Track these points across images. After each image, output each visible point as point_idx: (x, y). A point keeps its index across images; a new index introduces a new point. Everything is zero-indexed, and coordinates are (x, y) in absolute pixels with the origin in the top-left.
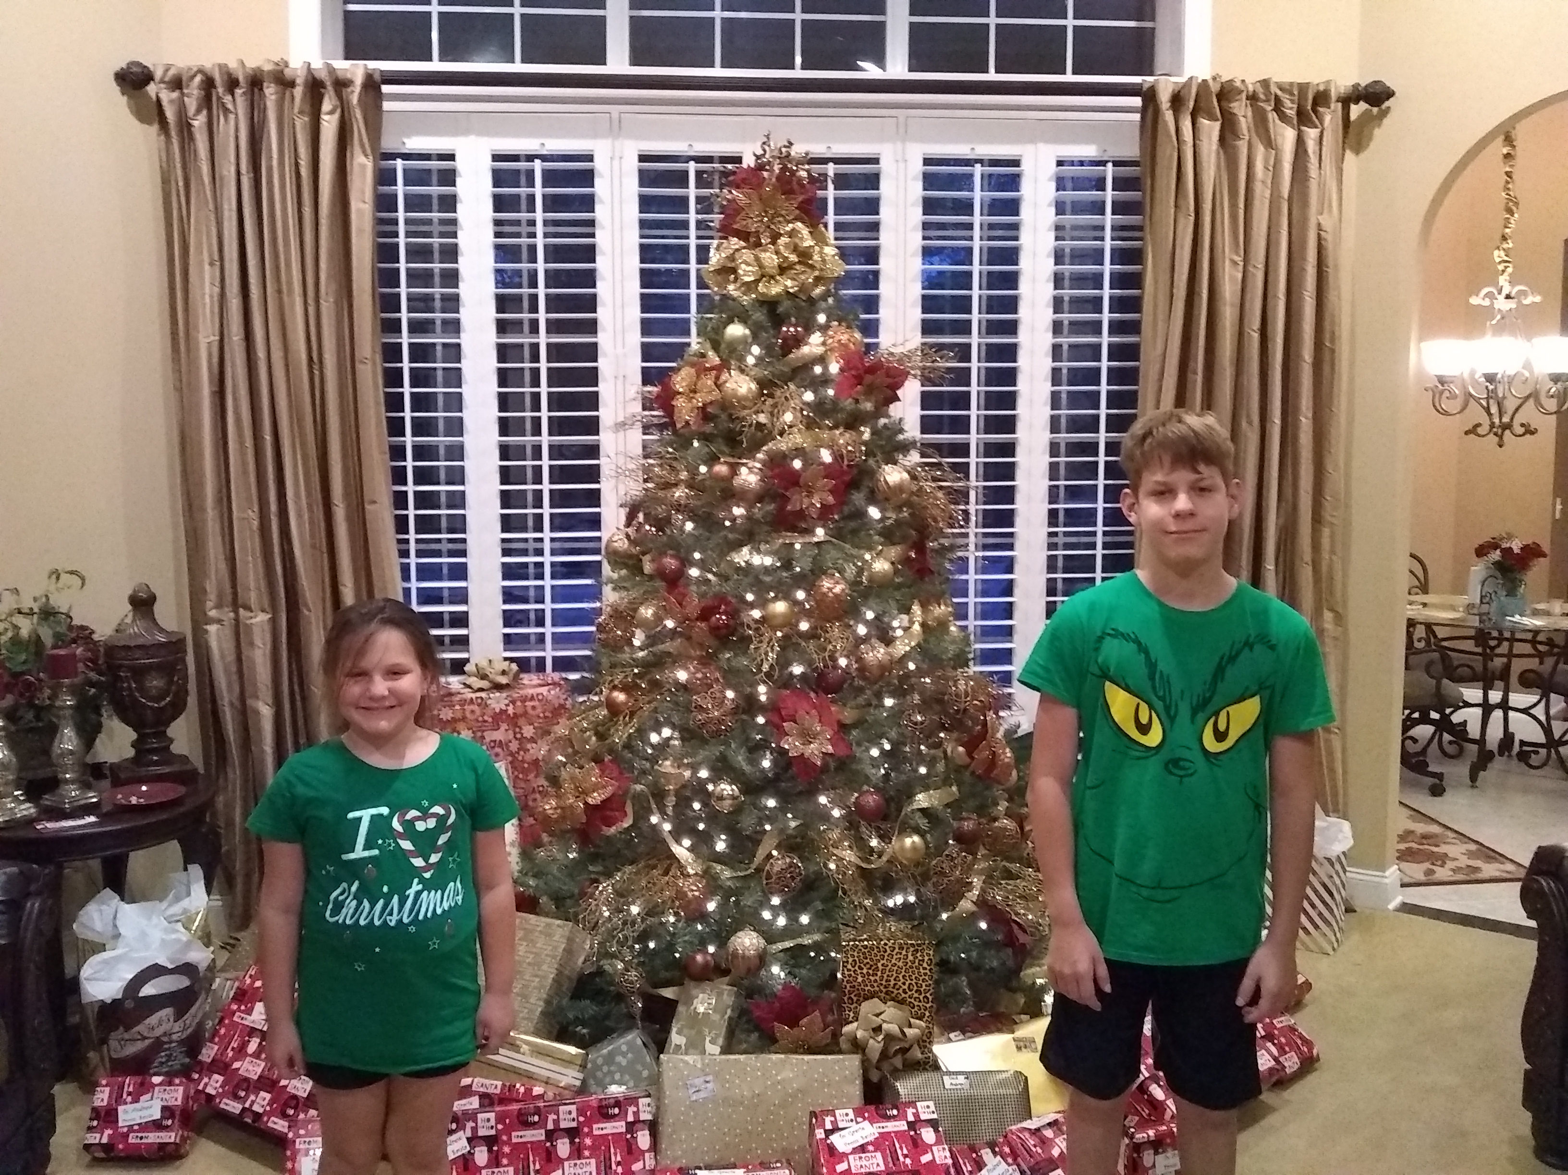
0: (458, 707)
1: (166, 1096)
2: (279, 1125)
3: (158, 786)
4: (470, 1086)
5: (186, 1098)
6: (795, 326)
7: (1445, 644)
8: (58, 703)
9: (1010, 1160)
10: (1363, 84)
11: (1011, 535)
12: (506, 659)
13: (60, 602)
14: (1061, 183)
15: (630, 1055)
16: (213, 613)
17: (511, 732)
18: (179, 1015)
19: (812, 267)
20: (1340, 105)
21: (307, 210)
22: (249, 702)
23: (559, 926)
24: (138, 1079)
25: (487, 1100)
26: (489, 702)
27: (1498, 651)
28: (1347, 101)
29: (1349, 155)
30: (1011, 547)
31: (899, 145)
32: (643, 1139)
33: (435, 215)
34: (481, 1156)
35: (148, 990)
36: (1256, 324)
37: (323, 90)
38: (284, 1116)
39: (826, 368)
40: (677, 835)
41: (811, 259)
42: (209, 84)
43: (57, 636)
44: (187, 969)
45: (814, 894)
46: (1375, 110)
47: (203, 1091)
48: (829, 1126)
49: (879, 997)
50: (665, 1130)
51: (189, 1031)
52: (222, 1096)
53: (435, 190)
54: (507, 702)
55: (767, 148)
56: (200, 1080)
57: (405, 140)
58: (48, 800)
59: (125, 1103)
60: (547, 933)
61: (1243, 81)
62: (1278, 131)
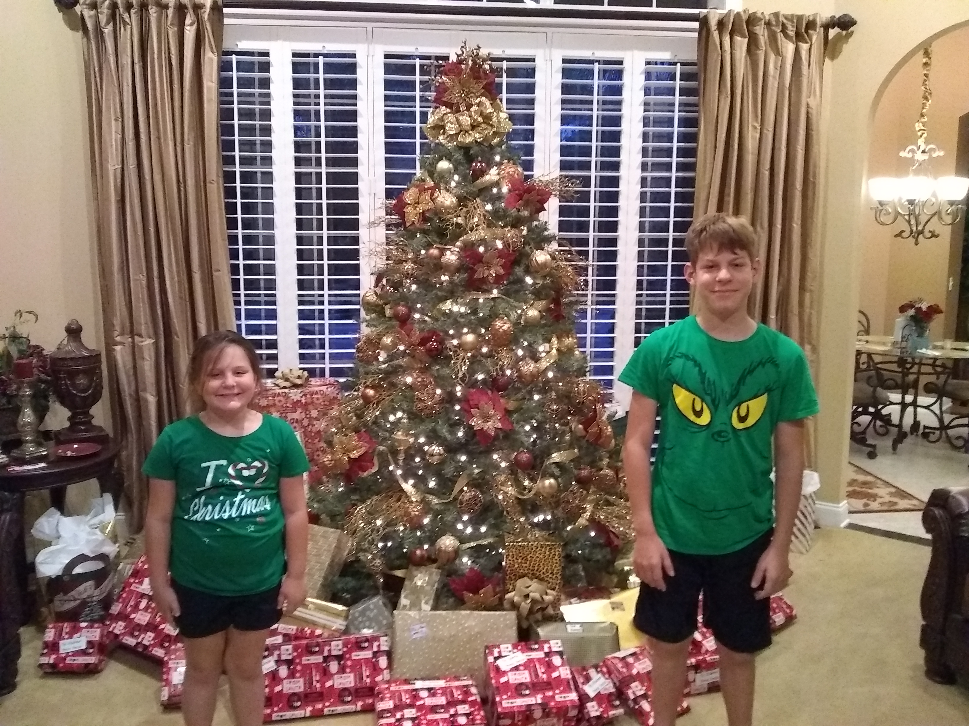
0: (270, 398)
1: (89, 634)
2: (159, 652)
3: (85, 445)
4: (277, 629)
5: (102, 636)
6: (481, 162)
7: (879, 366)
8: (21, 393)
9: (607, 676)
10: (837, 16)
11: (614, 295)
12: (301, 369)
13: (23, 330)
14: (648, 76)
15: (375, 611)
16: (118, 339)
17: (303, 414)
18: (97, 586)
19: (492, 126)
20: (822, 29)
21: (176, 86)
22: (141, 394)
23: (332, 532)
24: (72, 624)
25: (287, 638)
26: (290, 395)
27: (911, 371)
28: (827, 27)
29: (827, 60)
30: (613, 303)
31: (548, 51)
32: (383, 662)
33: (257, 91)
34: (283, 671)
35: (78, 570)
36: (767, 165)
37: (186, 11)
38: (162, 646)
39: (500, 189)
40: (405, 477)
41: (491, 120)
42: (114, 6)
43: (20, 351)
44: (102, 557)
45: (489, 514)
46: (844, 33)
47: (112, 632)
48: (496, 655)
49: (528, 577)
50: (397, 655)
51: (105, 594)
52: (124, 634)
53: (257, 75)
54: (301, 395)
55: (464, 50)
56: (110, 625)
57: (238, 43)
58: (15, 453)
59: (64, 639)
60: (325, 536)
61: (763, 13)
62: (784, 44)
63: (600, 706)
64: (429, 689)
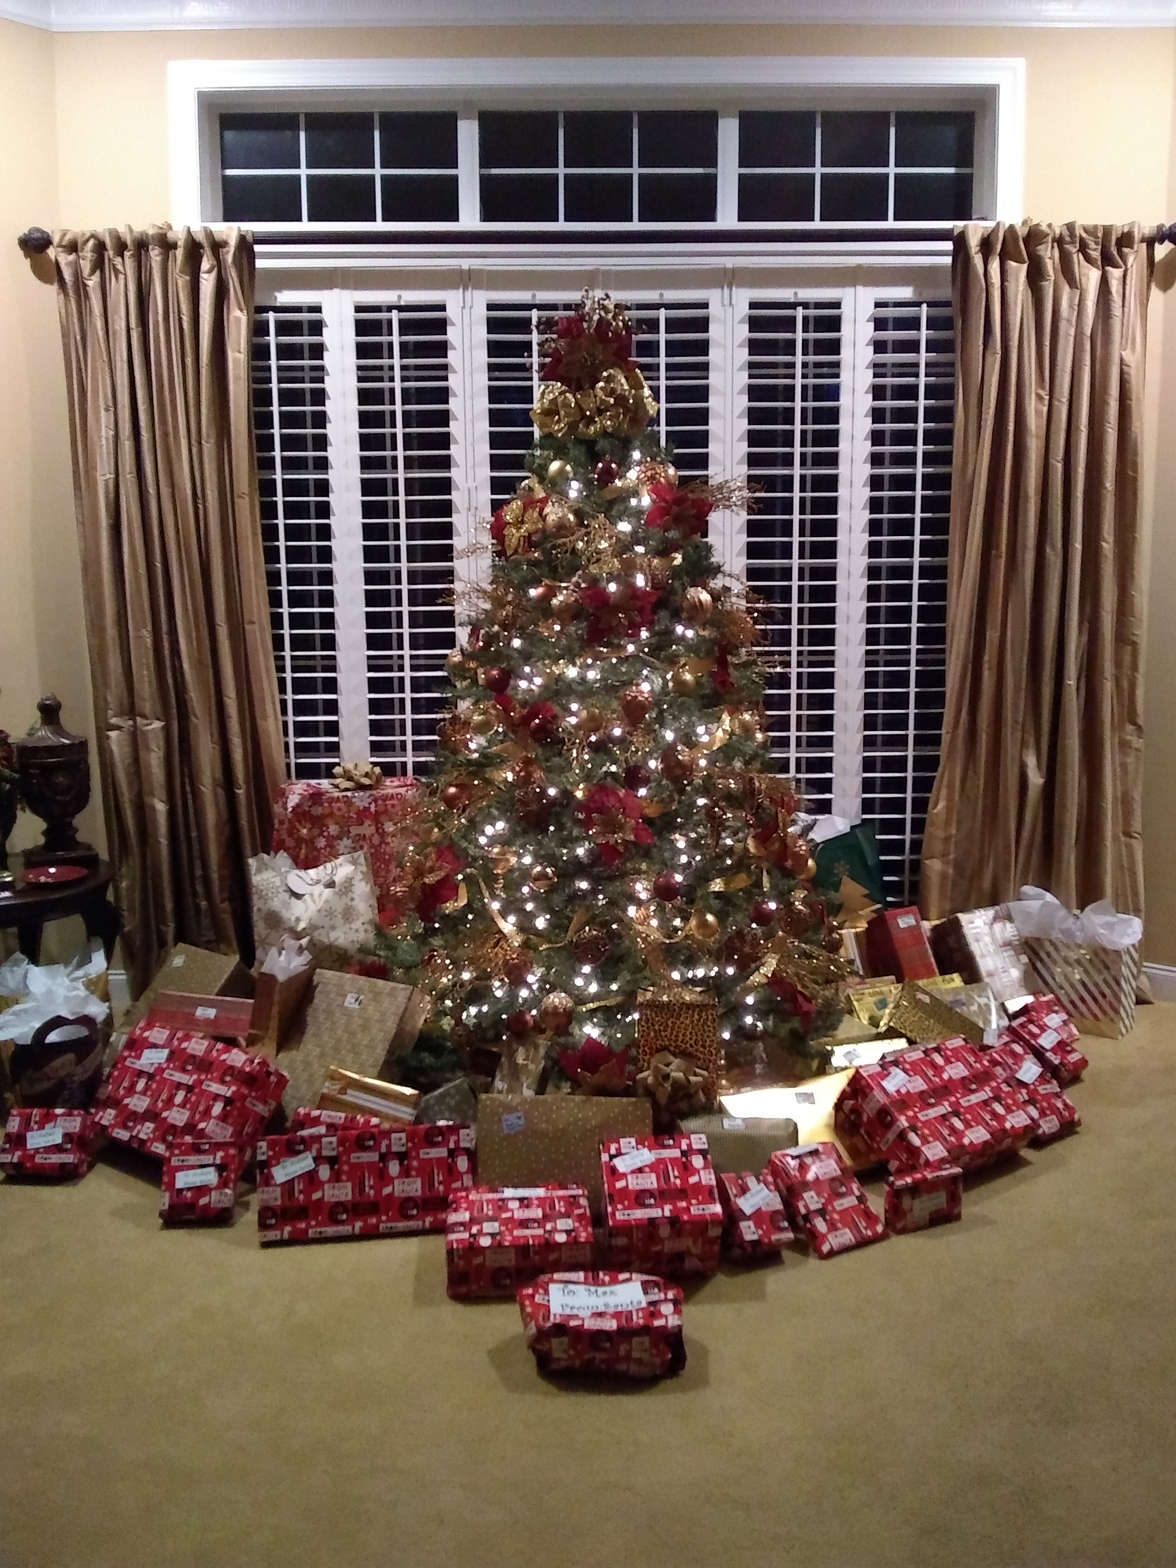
0: (325, 805)
1: (67, 1124)
2: (159, 1148)
3: (65, 869)
4: (320, 1116)
5: (83, 1126)
6: (611, 463)
9: (772, 1187)
10: (1167, 226)
11: (832, 653)
12: (372, 763)
14: (880, 324)
15: (457, 1097)
16: (114, 721)
17: (373, 828)
20: (1144, 245)
21: (189, 360)
22: (147, 799)
23: (403, 989)
24: (43, 1111)
25: (332, 1127)
26: (354, 800)
28: (1151, 242)
29: (1155, 292)
30: (831, 664)
31: (726, 291)
32: (462, 1163)
33: (305, 363)
34: (324, 1172)
35: (53, 1037)
36: (1060, 455)
37: (201, 251)
38: (164, 1140)
39: (640, 500)
40: (504, 914)
42: (100, 247)
44: (86, 1020)
47: (98, 1123)
48: (613, 1152)
49: (669, 1051)
50: (482, 1156)
51: (90, 1073)
52: (114, 1126)
53: (305, 340)
54: (369, 800)
55: (586, 301)
56: (97, 1113)
57: (277, 295)
59: (33, 1130)
60: (392, 994)
61: (1050, 226)
62: (1084, 271)
63: (758, 1226)
64: (521, 1200)
